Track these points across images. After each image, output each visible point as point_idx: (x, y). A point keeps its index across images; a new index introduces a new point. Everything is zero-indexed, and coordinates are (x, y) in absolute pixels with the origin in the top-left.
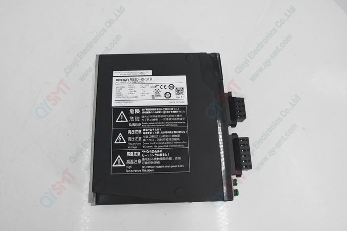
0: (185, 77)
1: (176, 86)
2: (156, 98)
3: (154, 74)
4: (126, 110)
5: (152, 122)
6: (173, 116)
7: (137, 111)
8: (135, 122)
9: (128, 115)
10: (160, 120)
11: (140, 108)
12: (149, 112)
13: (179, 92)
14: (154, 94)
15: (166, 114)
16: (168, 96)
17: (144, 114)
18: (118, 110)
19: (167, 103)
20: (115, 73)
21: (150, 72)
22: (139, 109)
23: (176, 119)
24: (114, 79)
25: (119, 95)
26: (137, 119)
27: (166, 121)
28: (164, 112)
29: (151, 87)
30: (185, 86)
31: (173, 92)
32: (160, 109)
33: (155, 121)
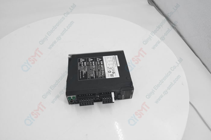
0: (119, 77)
1: (114, 74)
2: (108, 69)
3: (118, 67)
4: (102, 60)
5: (98, 68)
7: (102, 63)
8: (97, 63)
9: (100, 61)
10: (99, 70)
11: (103, 64)
12: (102, 67)
13: (112, 75)
14: (110, 67)
16: (109, 72)
17: (101, 66)
19: (106, 71)
20: (116, 56)
21: (119, 65)
23: (100, 75)
24: (114, 56)
25: (108, 58)
26: (99, 64)
27: (98, 72)
28: (102, 71)
29: (112, 67)
30: (115, 77)
31: (111, 73)
32: (103, 70)
33: (98, 69)
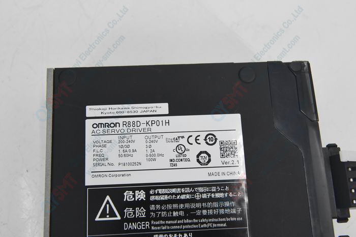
0: (238, 117)
1: (220, 137)
2: (180, 165)
3: (173, 112)
4: (117, 192)
5: (173, 218)
6: (216, 204)
7: (141, 195)
8: (135, 220)
9: (122, 205)
10: (189, 214)
11: (147, 188)
12: (166, 197)
13: (227, 150)
14: (174, 155)
15: (202, 200)
16: (204, 159)
17: (155, 202)
18: (100, 192)
19: (201, 175)
20: (91, 111)
21: (164, 108)
22: (144, 189)
23: (222, 211)
24: (89, 123)
25: (101, 159)
26: (141, 212)
27: (202, 217)
28: (198, 197)
29: (168, 141)
30: (238, 138)
31: (214, 151)
32: (188, 190)
33: (179, 218)
